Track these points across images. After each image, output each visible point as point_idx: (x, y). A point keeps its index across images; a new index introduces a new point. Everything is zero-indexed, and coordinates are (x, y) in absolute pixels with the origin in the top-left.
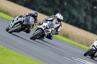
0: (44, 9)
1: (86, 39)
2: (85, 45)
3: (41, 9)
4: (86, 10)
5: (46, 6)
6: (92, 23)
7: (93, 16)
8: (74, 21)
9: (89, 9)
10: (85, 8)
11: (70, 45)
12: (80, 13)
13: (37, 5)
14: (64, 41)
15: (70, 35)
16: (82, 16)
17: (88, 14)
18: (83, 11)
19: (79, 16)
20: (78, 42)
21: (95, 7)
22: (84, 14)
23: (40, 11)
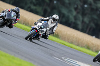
0: (33, 7)
1: (76, 38)
2: (76, 45)
3: (30, 7)
4: (76, 9)
5: (35, 5)
6: (83, 21)
7: (84, 14)
8: (64, 20)
9: (79, 7)
10: (76, 6)
11: (60, 45)
12: (70, 11)
13: (26, 4)
14: (54, 41)
15: (60, 34)
16: (72, 15)
17: (78, 13)
18: (73, 10)
19: (70, 14)
20: (68, 42)
21: (86, 6)
22: (74, 13)
23: (29, 10)
